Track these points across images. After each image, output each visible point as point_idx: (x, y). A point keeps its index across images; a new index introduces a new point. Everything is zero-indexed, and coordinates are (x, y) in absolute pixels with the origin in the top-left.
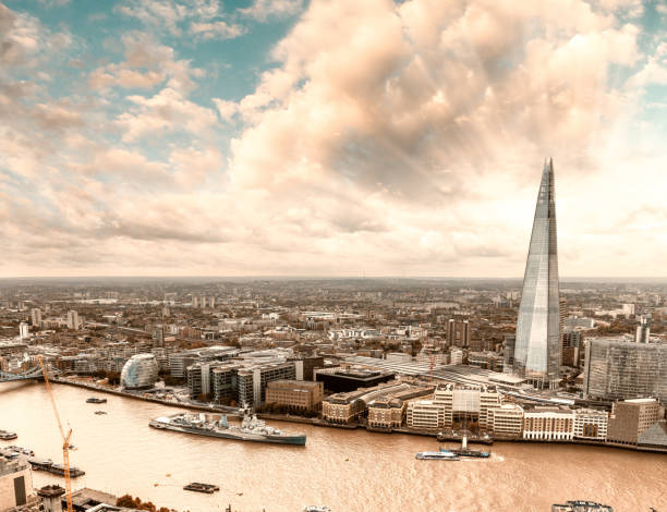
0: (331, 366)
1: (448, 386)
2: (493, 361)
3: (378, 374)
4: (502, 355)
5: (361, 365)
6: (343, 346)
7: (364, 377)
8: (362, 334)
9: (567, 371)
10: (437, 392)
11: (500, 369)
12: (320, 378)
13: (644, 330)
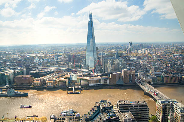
0: (34, 70)
1: (68, 73)
2: (80, 65)
3: (49, 71)
4: (83, 64)
5: (44, 69)
6: (38, 64)
7: (45, 73)
8: (44, 60)
9: (99, 67)
10: (65, 75)
11: (82, 68)
12: (32, 74)
13: (117, 55)
